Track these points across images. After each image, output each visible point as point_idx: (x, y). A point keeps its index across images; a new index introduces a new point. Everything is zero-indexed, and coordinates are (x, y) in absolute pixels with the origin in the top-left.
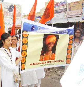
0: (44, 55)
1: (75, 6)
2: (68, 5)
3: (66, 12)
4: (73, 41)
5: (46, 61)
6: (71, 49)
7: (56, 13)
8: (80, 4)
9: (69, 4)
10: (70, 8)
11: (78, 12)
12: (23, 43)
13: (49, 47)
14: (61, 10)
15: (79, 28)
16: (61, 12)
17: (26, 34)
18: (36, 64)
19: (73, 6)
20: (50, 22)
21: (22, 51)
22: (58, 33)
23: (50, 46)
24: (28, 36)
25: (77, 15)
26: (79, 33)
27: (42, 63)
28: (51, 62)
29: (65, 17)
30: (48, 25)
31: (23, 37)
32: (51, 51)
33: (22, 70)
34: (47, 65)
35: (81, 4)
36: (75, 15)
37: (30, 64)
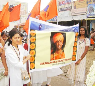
0: (55, 54)
1: (79, 4)
2: (73, 4)
3: (71, 10)
4: (78, 39)
5: (57, 60)
6: (76, 47)
7: (62, 11)
8: (84, 3)
9: (74, 2)
10: (75, 6)
11: (83, 10)
12: (31, 42)
13: (58, 46)
14: (66, 8)
15: (84, 26)
16: (66, 10)
17: (33, 33)
18: (47, 63)
19: (78, 4)
20: (56, 20)
21: (31, 50)
22: (64, 31)
23: (59, 44)
24: (36, 35)
25: (82, 13)
26: (83, 30)
27: (53, 62)
28: (62, 61)
29: (70, 15)
30: (53, 23)
31: (31, 36)
32: (61, 50)
33: (31, 69)
34: (59, 64)
35: (86, 2)
36: (80, 13)
37: (41, 63)
